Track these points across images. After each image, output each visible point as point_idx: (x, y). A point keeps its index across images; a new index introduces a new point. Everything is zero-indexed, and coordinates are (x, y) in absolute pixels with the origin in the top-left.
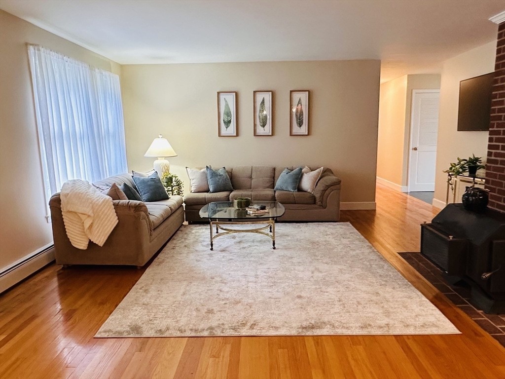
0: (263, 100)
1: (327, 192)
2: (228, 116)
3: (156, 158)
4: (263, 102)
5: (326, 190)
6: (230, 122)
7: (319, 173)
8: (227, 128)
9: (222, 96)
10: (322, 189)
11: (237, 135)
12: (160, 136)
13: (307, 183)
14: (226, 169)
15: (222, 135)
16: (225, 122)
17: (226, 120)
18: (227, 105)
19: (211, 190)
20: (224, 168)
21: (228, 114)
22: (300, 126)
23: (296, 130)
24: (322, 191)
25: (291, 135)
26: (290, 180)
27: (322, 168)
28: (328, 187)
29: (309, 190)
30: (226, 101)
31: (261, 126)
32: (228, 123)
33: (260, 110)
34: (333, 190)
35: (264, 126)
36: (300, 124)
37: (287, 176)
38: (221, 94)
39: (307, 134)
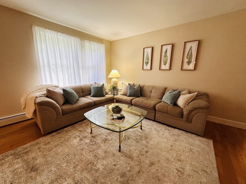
0: (167, 50)
1: (194, 112)
2: (147, 60)
3: (113, 78)
4: (166, 51)
5: (193, 111)
6: (148, 63)
7: (192, 96)
8: (146, 66)
9: (146, 50)
10: (190, 109)
11: (151, 69)
12: (115, 69)
13: (181, 102)
14: (140, 86)
15: (144, 69)
16: (146, 63)
17: (146, 62)
18: (147, 54)
19: (128, 95)
20: (140, 85)
21: (148, 59)
22: (189, 64)
23: (186, 66)
24: (190, 111)
25: (181, 70)
26: (170, 98)
27: (196, 93)
28: (195, 109)
29: (182, 107)
30: (147, 52)
31: (164, 64)
32: (147, 63)
33: (164, 56)
34: (199, 112)
35: (165, 64)
36: (189, 63)
37: (169, 94)
38: (145, 49)
39: (193, 69)
